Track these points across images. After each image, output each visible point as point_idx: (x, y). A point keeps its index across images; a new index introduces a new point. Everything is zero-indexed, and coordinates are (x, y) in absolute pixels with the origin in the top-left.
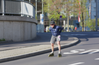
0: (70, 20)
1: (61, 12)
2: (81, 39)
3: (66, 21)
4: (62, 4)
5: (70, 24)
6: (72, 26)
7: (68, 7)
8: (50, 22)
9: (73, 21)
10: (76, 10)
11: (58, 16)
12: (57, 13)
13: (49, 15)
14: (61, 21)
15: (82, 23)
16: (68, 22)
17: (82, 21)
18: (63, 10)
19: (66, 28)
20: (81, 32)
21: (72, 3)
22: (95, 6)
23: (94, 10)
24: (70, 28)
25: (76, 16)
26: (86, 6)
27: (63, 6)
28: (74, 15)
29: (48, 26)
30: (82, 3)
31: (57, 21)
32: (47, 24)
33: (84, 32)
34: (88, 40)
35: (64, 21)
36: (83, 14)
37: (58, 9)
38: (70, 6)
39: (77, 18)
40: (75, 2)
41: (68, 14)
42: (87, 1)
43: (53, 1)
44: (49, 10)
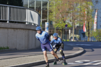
0: (75, 30)
1: (67, 21)
2: (86, 50)
3: (71, 30)
4: (68, 13)
5: (75, 33)
6: (77, 36)
7: (74, 16)
8: (55, 31)
9: (79, 30)
10: (82, 19)
11: (63, 25)
12: (62, 21)
13: (54, 23)
14: (66, 30)
15: (88, 33)
16: (73, 31)
17: (88, 30)
18: (68, 19)
19: (72, 38)
20: (87, 42)
21: (78, 12)
23: (100, 19)
24: (75, 38)
26: (92, 16)
27: (69, 15)
28: (80, 24)
30: (88, 12)
31: (62, 29)
32: (52, 33)
33: (89, 43)
34: (93, 51)
35: (70, 31)
36: (89, 23)
37: (63, 17)
38: (76, 15)
39: (83, 27)
40: (81, 10)
41: (73, 23)
42: (93, 10)
43: (59, 10)
44: (54, 18)
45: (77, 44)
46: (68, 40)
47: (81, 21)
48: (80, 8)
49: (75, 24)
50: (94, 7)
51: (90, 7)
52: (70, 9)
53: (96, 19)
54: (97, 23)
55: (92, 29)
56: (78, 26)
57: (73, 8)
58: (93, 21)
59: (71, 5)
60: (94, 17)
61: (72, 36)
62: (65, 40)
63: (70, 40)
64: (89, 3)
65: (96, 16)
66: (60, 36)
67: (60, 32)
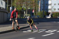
0: (28, 11)
1: (23, 6)
3: (26, 11)
4: (23, 1)
6: (29, 15)
7: (27, 3)
10: (32, 5)
11: (21, 9)
14: (23, 12)
15: (35, 13)
19: (26, 16)
21: (29, 1)
22: (43, 3)
25: (31, 9)
26: (37, 3)
28: (30, 8)
30: (35, 1)
31: (20, 11)
33: (36, 19)
34: (38, 24)
35: (25, 12)
36: (35, 7)
37: (21, 4)
44: (15, 4)
46: (23, 18)
47: (31, 6)
62: (22, 18)
66: (19, 15)
67: (19, 13)
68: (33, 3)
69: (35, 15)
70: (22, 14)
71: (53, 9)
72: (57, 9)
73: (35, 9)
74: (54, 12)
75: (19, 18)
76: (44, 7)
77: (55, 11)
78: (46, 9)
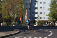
2: (21, 31)
4: (11, 10)
5: (15, 22)
6: (16, 23)
8: (4, 20)
9: (17, 20)
10: (19, 14)
11: (8, 17)
12: (8, 15)
13: (3, 16)
14: (10, 20)
15: (22, 21)
16: (14, 20)
18: (11, 13)
19: (13, 24)
21: (16, 9)
22: (29, 12)
23: (29, 14)
24: (15, 24)
25: (19, 17)
26: (24, 12)
29: (3, 22)
30: (22, 10)
34: (25, 31)
35: (12, 20)
36: (23, 16)
37: (8, 12)
39: (19, 18)
40: (18, 9)
41: (14, 16)
42: (25, 9)
43: (6, 8)
44: (3, 13)
45: (16, 28)
46: (11, 25)
47: (18, 14)
48: (18, 7)
49: (15, 16)
50: (25, 7)
51: (23, 7)
52: (12, 8)
53: (26, 13)
54: (27, 16)
55: (25, 19)
56: (16, 17)
57: (14, 7)
58: (25, 15)
59: (13, 5)
60: (25, 13)
61: (13, 23)
62: (9, 25)
63: (12, 25)
64: (22, 4)
65: (26, 12)
66: (6, 23)
67: (7, 21)
68: (20, 12)
69: (22, 23)
70: (9, 22)
71: (39, 18)
72: (42, 18)
73: (22, 17)
74: (39, 20)
75: (7, 26)
76: (30, 15)
77: (41, 19)
78: (33, 17)
